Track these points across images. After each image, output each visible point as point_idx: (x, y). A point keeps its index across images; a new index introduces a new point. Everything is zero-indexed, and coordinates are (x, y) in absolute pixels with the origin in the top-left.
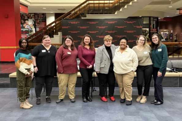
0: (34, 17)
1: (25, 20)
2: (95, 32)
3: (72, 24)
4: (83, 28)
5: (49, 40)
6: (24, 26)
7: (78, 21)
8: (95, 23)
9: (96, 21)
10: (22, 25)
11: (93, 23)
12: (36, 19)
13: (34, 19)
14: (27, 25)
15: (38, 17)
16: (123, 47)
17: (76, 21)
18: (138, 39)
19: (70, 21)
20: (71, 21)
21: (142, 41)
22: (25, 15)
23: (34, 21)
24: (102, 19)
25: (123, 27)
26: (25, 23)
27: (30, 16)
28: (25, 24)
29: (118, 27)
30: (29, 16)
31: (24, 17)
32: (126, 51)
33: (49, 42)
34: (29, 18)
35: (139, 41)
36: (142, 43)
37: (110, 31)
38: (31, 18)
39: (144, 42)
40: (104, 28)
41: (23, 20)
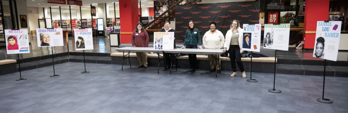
0: (168, 3)
1: (160, 7)
2: (207, 17)
3: (185, 9)
4: (196, 13)
5: (168, 25)
6: (159, 12)
7: (190, 7)
8: (207, 8)
9: (208, 6)
10: (157, 12)
11: (205, 8)
12: (170, 4)
13: (168, 5)
14: (162, 12)
15: (172, 2)
16: (213, 30)
17: (189, 7)
18: (232, 23)
19: (182, 7)
20: (184, 7)
21: (235, 25)
22: (160, 2)
23: (168, 7)
24: (215, 4)
25: (237, 11)
26: (160, 9)
27: (165, 2)
28: (160, 11)
29: (232, 11)
30: (163, 2)
31: (159, 3)
32: (217, 33)
33: (168, 26)
34: (163, 4)
35: (233, 25)
36: (235, 26)
37: (223, 15)
38: (165, 5)
39: (237, 25)
40: (217, 13)
41: (158, 6)
